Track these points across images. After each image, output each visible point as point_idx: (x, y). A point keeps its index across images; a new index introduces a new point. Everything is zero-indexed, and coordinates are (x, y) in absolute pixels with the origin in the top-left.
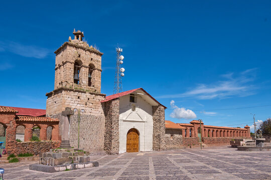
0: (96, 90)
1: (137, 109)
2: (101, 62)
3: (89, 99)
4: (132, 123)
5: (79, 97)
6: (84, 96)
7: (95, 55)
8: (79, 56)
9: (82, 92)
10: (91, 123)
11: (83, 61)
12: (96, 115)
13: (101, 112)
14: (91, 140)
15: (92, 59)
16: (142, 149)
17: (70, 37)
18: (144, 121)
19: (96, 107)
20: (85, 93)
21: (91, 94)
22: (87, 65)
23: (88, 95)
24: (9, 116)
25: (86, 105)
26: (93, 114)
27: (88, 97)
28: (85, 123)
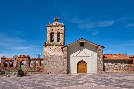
0: (61, 44)
1: (84, 50)
2: (63, 30)
3: (55, 48)
4: (81, 58)
5: (51, 48)
6: (53, 48)
7: (61, 27)
8: (53, 30)
9: (52, 46)
10: (57, 59)
11: (54, 32)
12: (59, 55)
13: (62, 54)
14: (57, 67)
15: (59, 30)
16: (88, 72)
17: (50, 23)
18: (89, 56)
19: (59, 51)
20: (53, 46)
21: (57, 46)
22: (56, 33)
23: (55, 46)
24: (26, 58)
25: (54, 51)
26: (58, 55)
27: (55, 47)
28: (53, 59)
